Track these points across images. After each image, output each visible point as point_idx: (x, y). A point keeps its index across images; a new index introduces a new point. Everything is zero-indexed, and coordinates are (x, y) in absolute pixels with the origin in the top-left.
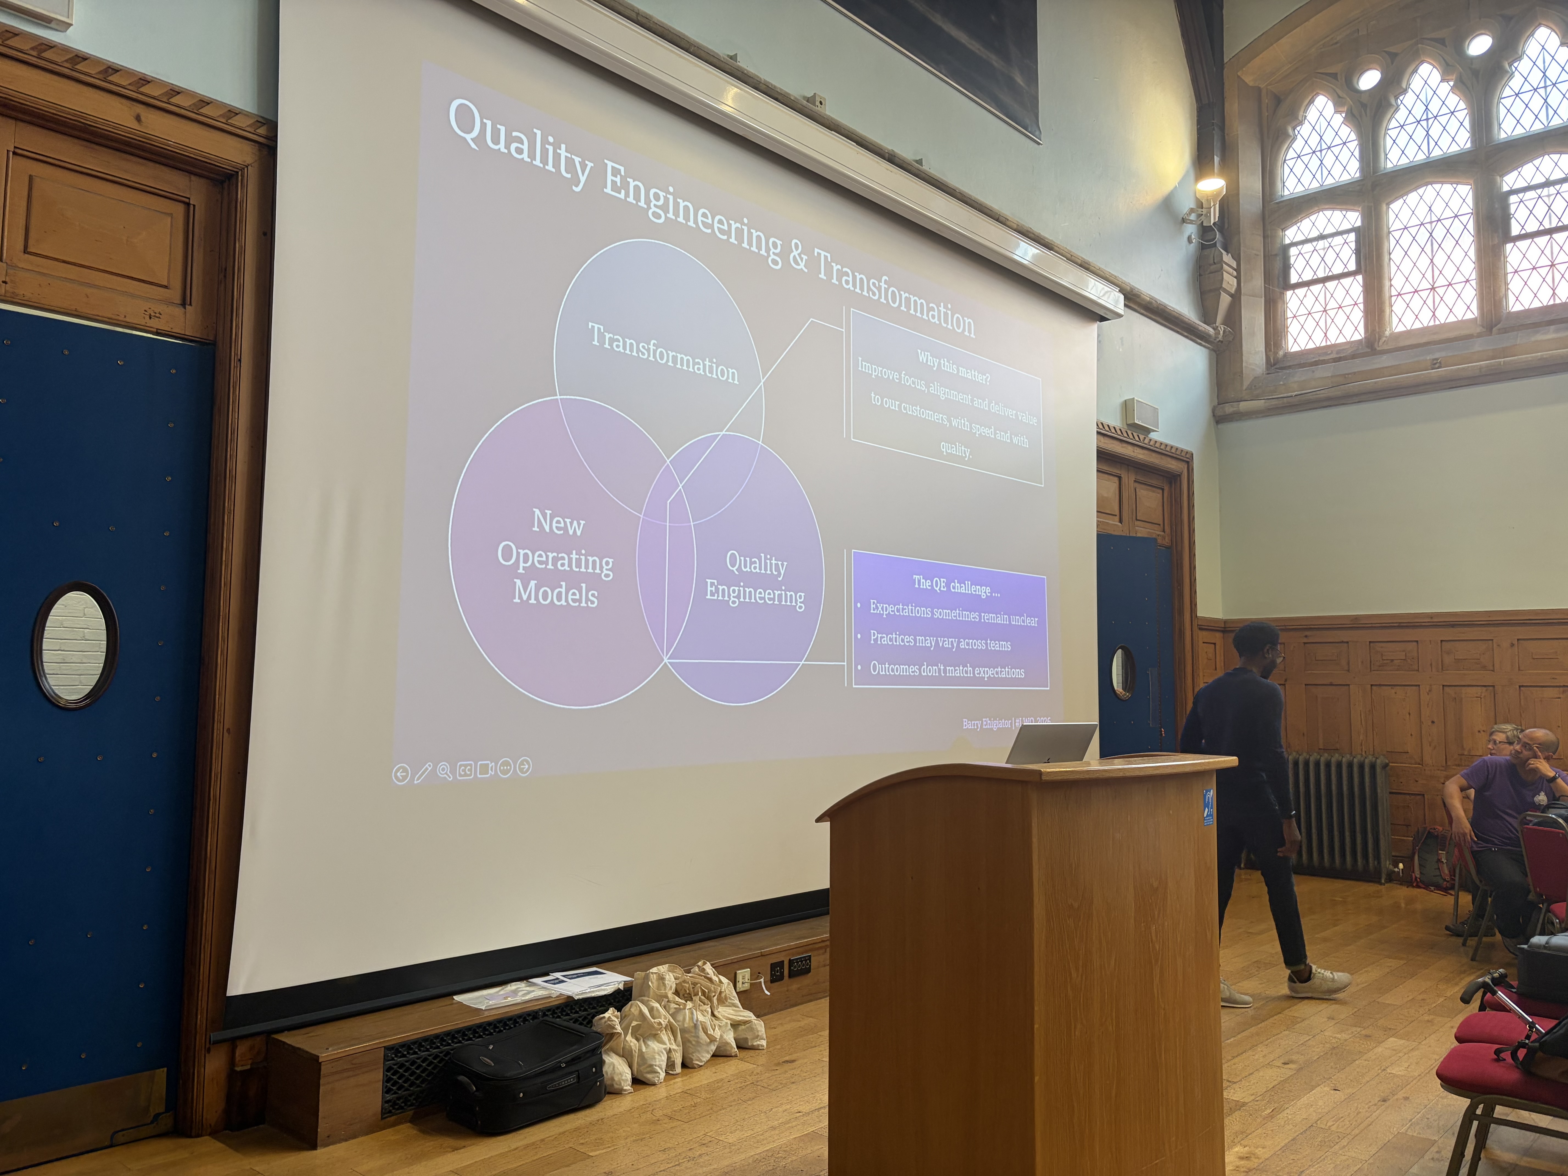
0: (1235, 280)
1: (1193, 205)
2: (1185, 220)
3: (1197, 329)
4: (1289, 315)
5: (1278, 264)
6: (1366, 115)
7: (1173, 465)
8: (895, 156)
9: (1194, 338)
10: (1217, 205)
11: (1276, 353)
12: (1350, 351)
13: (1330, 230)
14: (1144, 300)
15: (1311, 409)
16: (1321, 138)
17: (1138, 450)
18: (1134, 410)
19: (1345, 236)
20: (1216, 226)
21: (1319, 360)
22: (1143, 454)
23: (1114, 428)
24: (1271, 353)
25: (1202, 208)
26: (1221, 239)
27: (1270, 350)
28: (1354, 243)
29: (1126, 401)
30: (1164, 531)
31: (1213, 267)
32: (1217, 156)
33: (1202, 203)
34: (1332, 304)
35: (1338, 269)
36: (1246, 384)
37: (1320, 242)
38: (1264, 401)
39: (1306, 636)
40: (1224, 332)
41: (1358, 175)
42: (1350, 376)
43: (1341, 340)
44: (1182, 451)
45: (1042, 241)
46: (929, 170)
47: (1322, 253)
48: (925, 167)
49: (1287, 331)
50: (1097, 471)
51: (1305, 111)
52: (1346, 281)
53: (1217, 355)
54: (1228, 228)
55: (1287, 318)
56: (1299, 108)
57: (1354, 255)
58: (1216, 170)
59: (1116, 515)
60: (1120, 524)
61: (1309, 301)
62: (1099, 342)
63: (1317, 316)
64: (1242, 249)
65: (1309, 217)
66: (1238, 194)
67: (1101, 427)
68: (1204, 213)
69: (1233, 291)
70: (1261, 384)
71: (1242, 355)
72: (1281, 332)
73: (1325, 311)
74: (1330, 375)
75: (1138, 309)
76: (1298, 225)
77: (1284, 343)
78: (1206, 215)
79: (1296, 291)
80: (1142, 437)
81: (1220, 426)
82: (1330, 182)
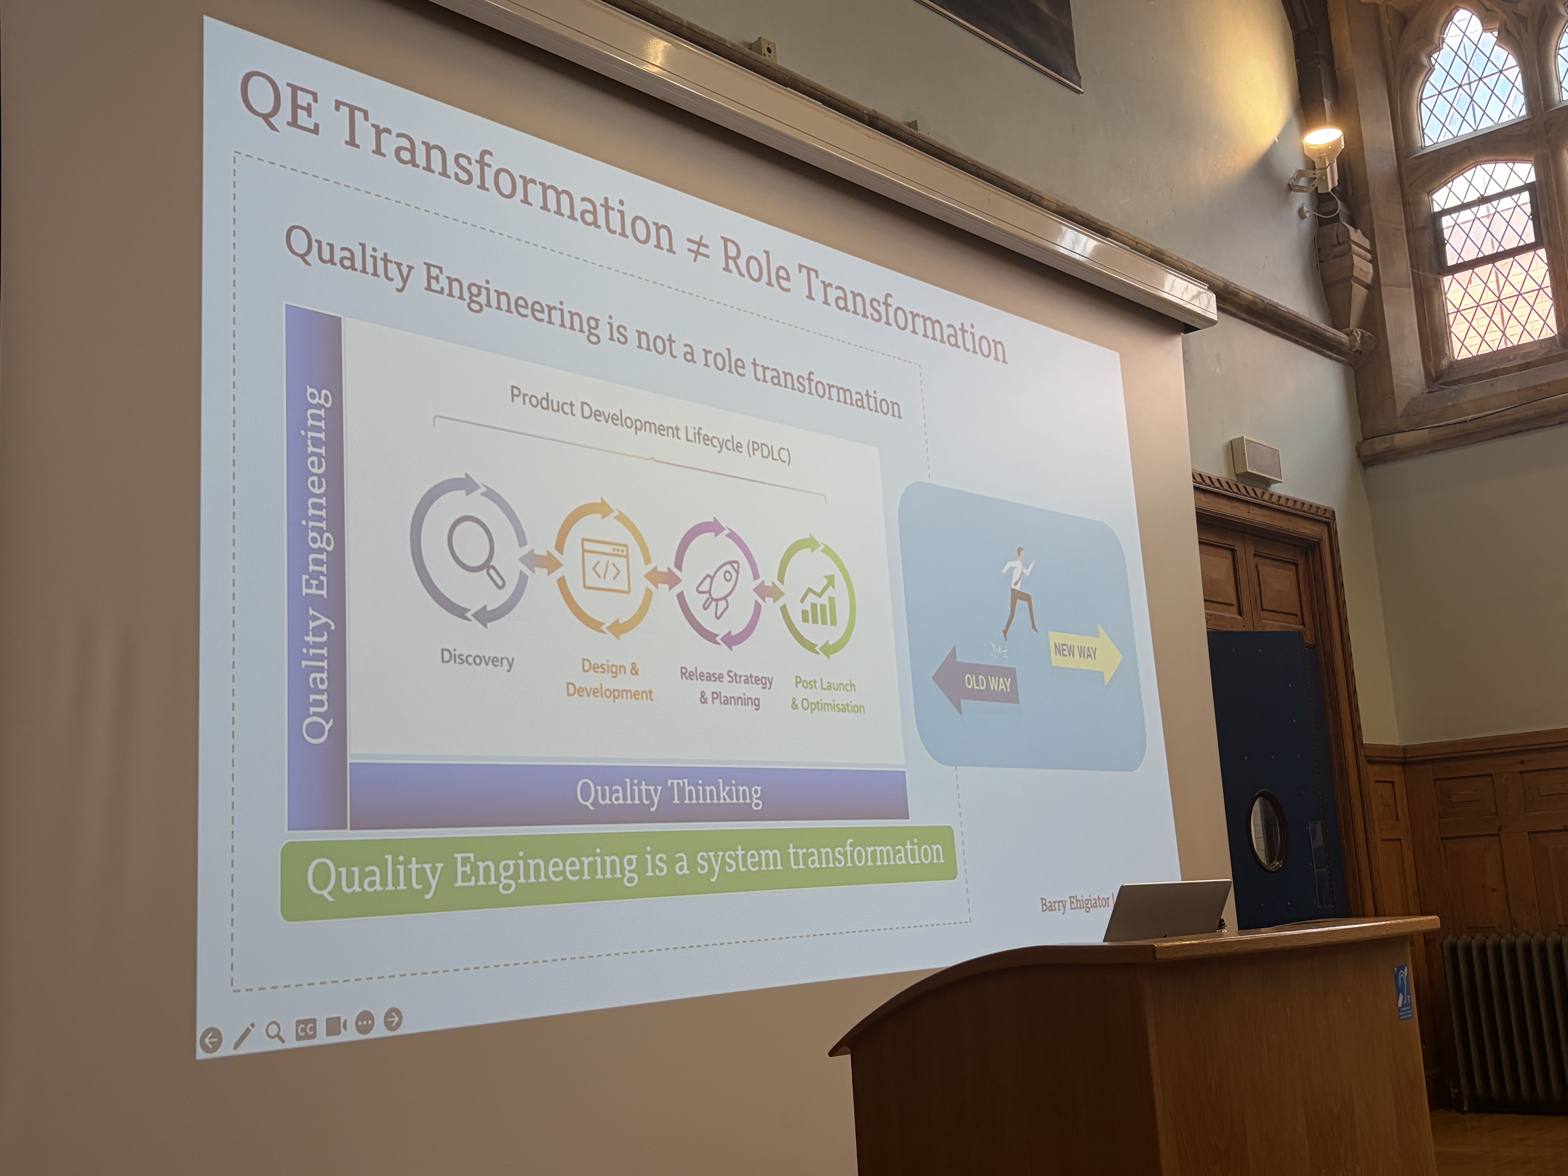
0: (1370, 265)
1: (1301, 166)
2: (1292, 187)
3: (1324, 336)
4: (1451, 309)
5: (1427, 240)
6: (1527, 31)
7: (1307, 529)
8: (878, 118)
9: (1321, 349)
10: (1335, 164)
11: (1438, 363)
12: (1540, 354)
13: (1493, 190)
14: (1244, 299)
15: (1495, 438)
16: (1468, 67)
17: (1256, 511)
18: (1244, 454)
19: (1516, 197)
20: (1336, 193)
21: (1499, 369)
22: (1263, 516)
23: (1218, 480)
24: (1431, 363)
25: (1314, 169)
26: (1344, 210)
27: (1429, 360)
28: (1529, 205)
29: (1231, 441)
30: (1303, 624)
31: (1338, 250)
32: (1327, 98)
33: (1314, 163)
34: (1508, 291)
35: (1511, 243)
36: (1400, 410)
37: (1481, 206)
38: (1427, 430)
39: (1522, 762)
40: (1362, 337)
41: (1524, 112)
42: (1544, 388)
43: (1526, 339)
44: (1318, 508)
45: (1093, 225)
46: (927, 135)
47: (1486, 222)
48: (922, 131)
49: (1451, 332)
50: (1200, 543)
51: (1442, 31)
52: (1525, 258)
53: (1355, 371)
54: (1353, 195)
55: (1448, 314)
56: (1433, 29)
57: (1530, 222)
58: (1328, 119)
59: (1232, 605)
60: (1239, 617)
61: (1476, 289)
62: (1186, 361)
63: (1489, 308)
64: (1375, 222)
65: (1462, 174)
66: (1361, 148)
67: (1199, 479)
68: (1317, 176)
69: (1368, 280)
70: (1421, 408)
71: (1390, 369)
72: (1442, 335)
73: (1499, 300)
74: (1516, 388)
75: (1238, 313)
76: (1449, 185)
77: (1447, 348)
78: (1321, 178)
79: (1456, 276)
80: (1259, 491)
81: (1370, 470)
82: (1486, 125)
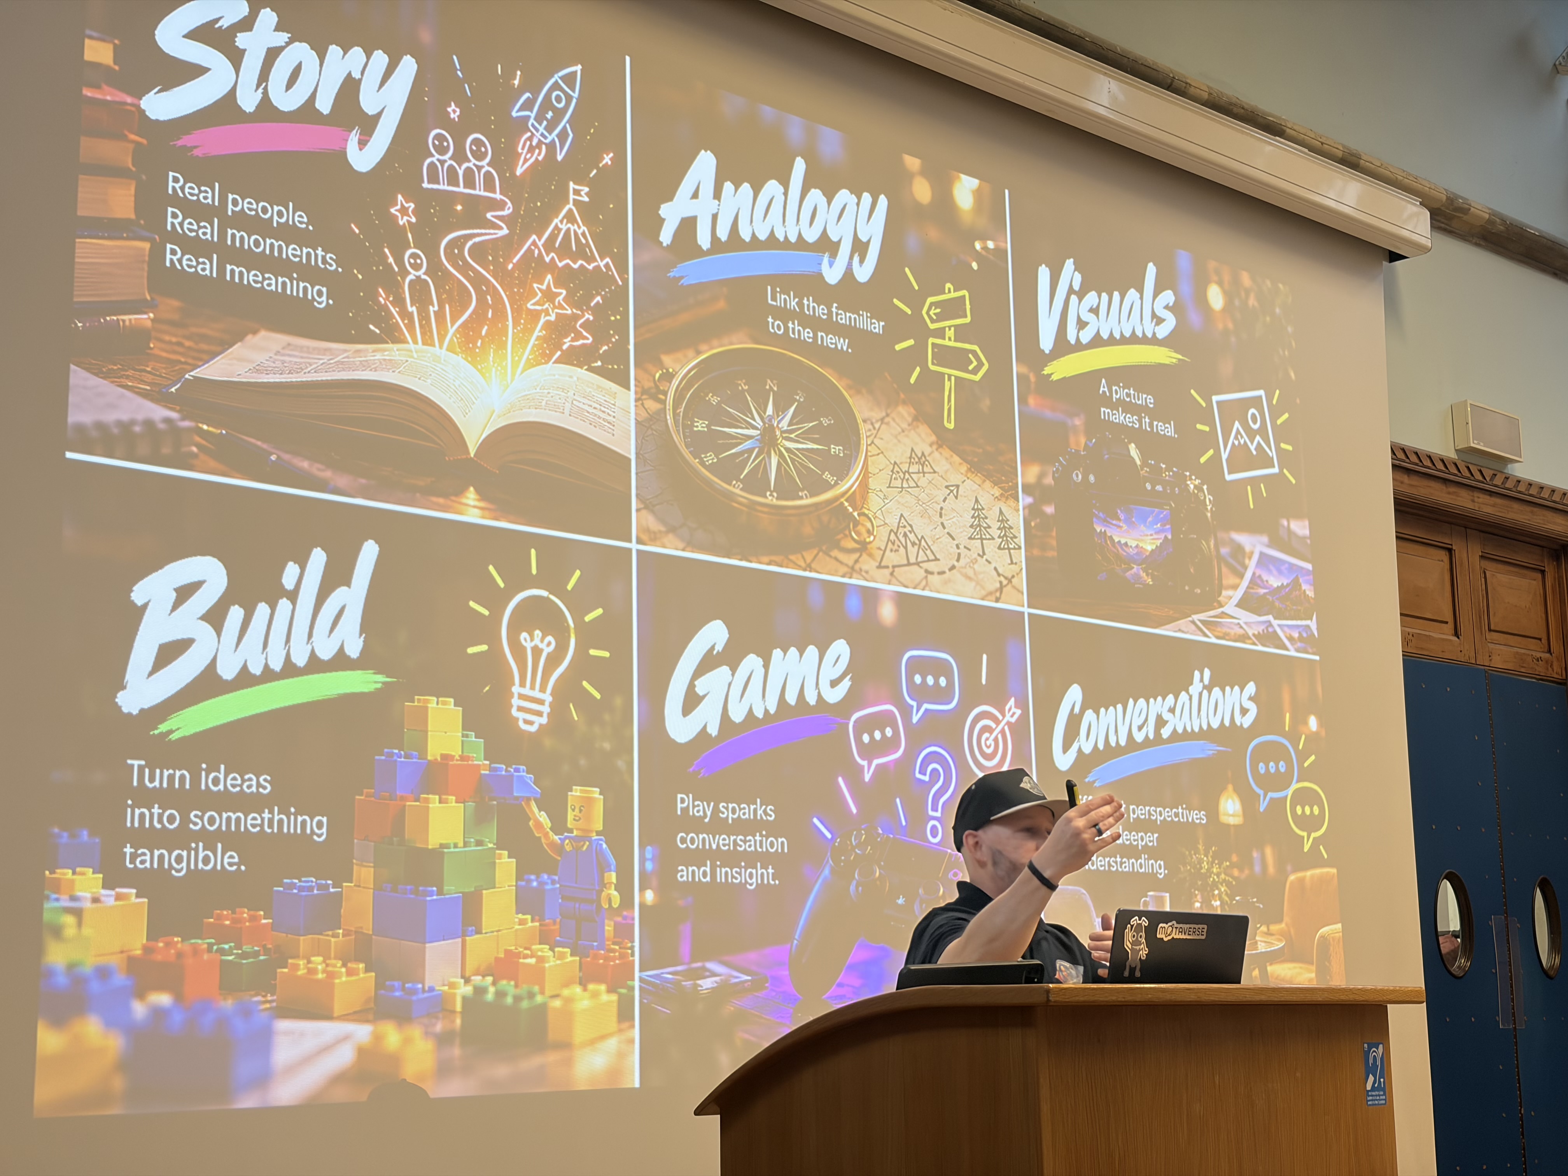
2: (1559, 68)
14: (1477, 218)
17: (1482, 498)
18: (1468, 423)
22: (1494, 506)
23: (1431, 457)
29: (1453, 406)
30: (1549, 651)
50: (1398, 538)
59: (1447, 623)
60: (1456, 639)
67: (1401, 455)
75: (1468, 237)
80: (1488, 473)
